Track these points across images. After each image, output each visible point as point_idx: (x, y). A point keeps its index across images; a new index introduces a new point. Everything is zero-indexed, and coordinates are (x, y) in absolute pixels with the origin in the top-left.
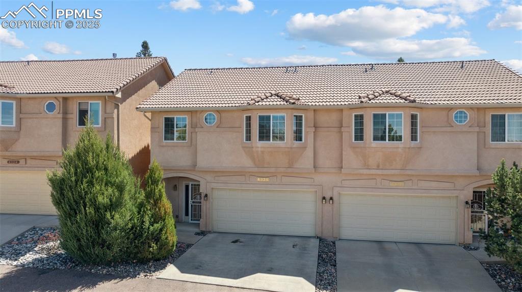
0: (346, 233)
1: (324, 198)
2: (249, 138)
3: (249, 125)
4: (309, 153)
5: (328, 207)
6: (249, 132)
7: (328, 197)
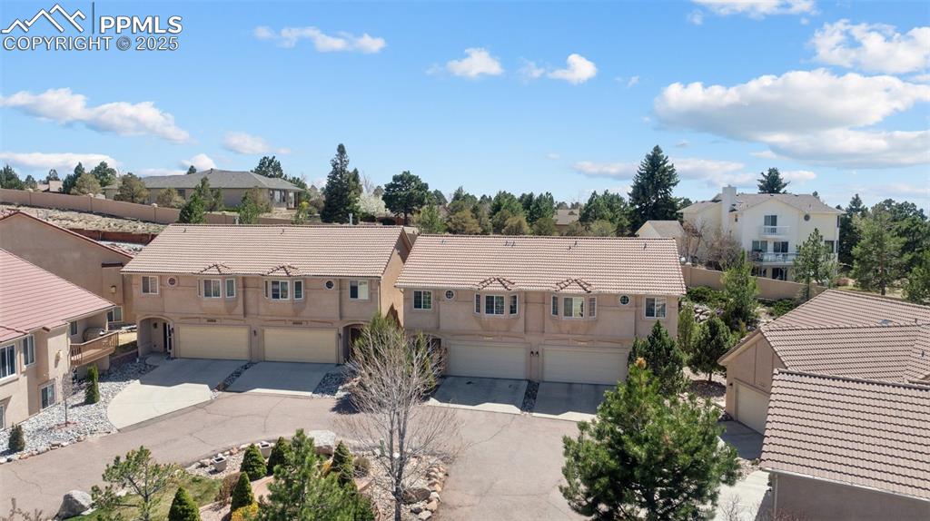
0: (548, 377)
1: (532, 352)
2: (478, 311)
3: (478, 301)
4: (521, 321)
5: (534, 358)
6: (478, 306)
7: (535, 352)
